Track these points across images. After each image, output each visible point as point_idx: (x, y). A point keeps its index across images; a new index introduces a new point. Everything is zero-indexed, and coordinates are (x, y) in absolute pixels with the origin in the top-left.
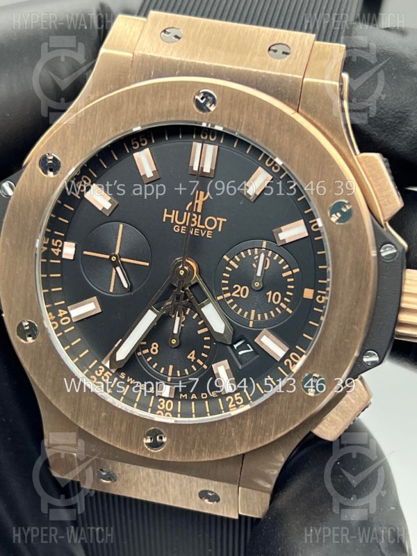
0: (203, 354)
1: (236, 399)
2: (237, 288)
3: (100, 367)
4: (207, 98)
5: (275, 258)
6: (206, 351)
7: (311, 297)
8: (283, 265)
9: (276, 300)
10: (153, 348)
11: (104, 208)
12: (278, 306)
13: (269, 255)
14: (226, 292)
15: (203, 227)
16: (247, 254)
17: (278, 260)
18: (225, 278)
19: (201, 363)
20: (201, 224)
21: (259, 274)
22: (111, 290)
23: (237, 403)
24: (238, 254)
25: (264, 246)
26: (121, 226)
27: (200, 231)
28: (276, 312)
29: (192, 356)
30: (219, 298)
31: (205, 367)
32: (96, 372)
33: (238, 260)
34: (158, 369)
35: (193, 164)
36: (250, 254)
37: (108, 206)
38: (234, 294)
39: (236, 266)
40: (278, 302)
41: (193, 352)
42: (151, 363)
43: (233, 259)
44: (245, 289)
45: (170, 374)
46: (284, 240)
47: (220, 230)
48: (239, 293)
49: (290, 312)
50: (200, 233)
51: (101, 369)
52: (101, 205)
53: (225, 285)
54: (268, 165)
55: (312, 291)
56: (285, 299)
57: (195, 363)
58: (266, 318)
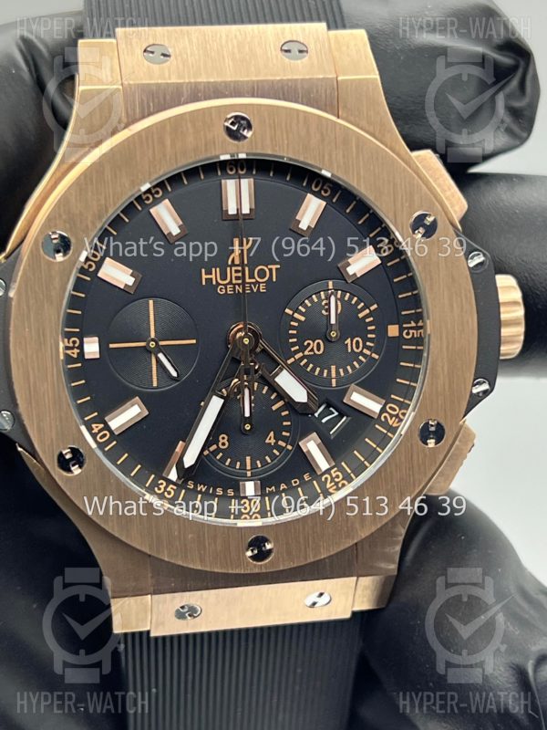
0: (284, 433)
1: (334, 475)
2: (309, 344)
3: (160, 482)
4: (239, 122)
5: (346, 298)
6: (287, 429)
7: (397, 334)
8: (357, 303)
9: (358, 348)
10: (221, 441)
11: (126, 285)
12: (361, 353)
13: (339, 296)
14: (296, 352)
15: (254, 280)
16: (312, 301)
17: (350, 299)
18: (293, 336)
19: (284, 445)
20: (250, 278)
21: (333, 321)
22: (155, 384)
23: (336, 480)
24: (302, 304)
25: (331, 286)
26: (151, 302)
27: (250, 287)
28: (360, 362)
29: (271, 439)
30: (289, 362)
31: (289, 447)
32: (156, 489)
33: (303, 310)
34: (233, 465)
35: (227, 207)
36: (316, 300)
37: (130, 281)
38: (306, 353)
39: (303, 319)
40: (360, 349)
41: (272, 434)
42: (223, 460)
43: (297, 310)
44: (318, 344)
45: (249, 467)
46: (355, 274)
47: (274, 280)
48: (312, 350)
49: (377, 357)
50: (251, 289)
51: (162, 484)
52: (121, 282)
53: (294, 344)
54: (316, 190)
55: (397, 326)
56: (368, 344)
57: (277, 446)
58: (350, 370)
